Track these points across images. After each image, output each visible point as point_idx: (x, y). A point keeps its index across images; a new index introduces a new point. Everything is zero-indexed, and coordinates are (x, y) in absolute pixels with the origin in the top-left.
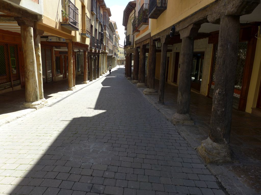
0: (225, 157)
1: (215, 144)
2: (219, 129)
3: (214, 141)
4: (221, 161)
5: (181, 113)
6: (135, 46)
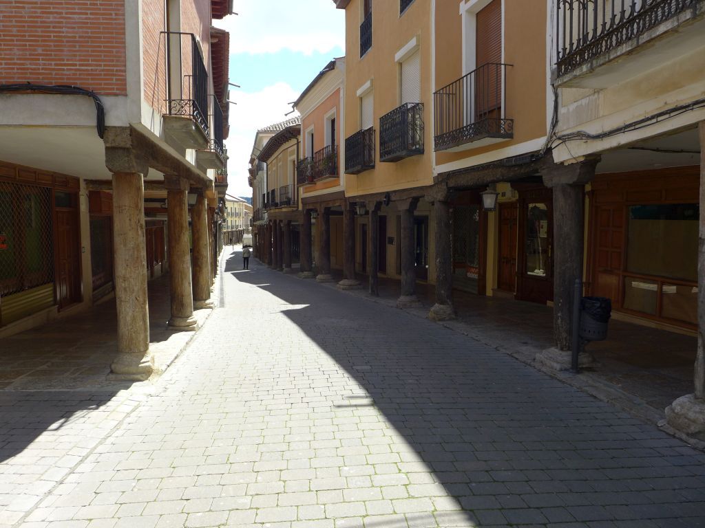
0: (450, 314)
1: (442, 306)
2: (443, 292)
3: (441, 304)
4: (447, 318)
5: (407, 295)
6: (303, 207)
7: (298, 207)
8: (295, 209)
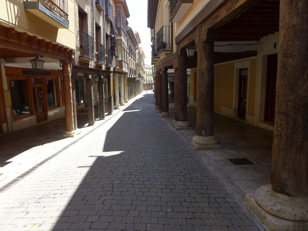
6: (177, 48)
7: (172, 51)
8: (168, 52)
